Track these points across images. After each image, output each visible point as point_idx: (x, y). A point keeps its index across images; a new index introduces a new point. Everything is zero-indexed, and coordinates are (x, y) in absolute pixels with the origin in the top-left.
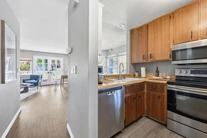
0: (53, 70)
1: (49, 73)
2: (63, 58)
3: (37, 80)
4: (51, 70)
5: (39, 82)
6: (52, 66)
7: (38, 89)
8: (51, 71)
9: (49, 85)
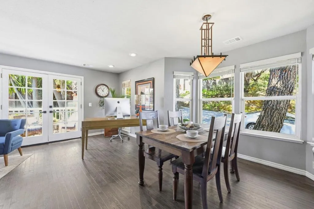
0: (56, 104)
1: (45, 112)
2: (83, 77)
3: (3, 136)
4: (52, 104)
5: (11, 142)
6: (54, 97)
7: (6, 165)
8: (51, 107)
9: (47, 143)
